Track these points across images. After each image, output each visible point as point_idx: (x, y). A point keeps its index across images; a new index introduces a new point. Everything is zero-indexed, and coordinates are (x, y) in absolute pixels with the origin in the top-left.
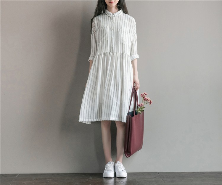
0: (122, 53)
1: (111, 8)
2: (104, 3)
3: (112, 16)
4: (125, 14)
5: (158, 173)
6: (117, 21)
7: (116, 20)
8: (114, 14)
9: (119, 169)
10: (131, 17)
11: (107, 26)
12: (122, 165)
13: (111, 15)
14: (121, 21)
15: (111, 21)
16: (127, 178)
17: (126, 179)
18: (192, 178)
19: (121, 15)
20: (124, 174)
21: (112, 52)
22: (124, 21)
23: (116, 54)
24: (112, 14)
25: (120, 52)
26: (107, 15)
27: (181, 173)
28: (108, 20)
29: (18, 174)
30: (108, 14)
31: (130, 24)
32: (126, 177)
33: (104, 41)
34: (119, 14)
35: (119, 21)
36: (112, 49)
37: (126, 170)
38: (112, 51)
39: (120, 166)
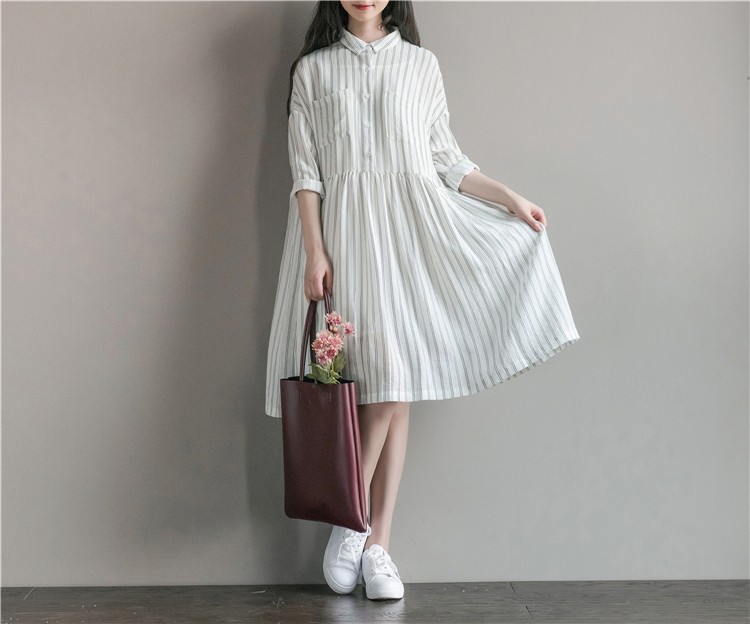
0: (402, 172)
1: (361, 24)
2: (338, 10)
3: (366, 51)
4: (407, 44)
5: (511, 583)
6: (380, 67)
7: (377, 64)
8: (372, 44)
9: (377, 571)
10: (428, 52)
11: (346, 87)
12: (388, 558)
13: (362, 47)
14: (396, 65)
15: (360, 69)
16: (403, 601)
17: (398, 608)
18: (628, 603)
19: (395, 47)
20: (394, 588)
21: (371, 172)
22: (403, 64)
23: (385, 177)
24: (364, 44)
25: (395, 171)
26: (346, 48)
27: (591, 583)
28: (349, 67)
29: (31, 588)
30: (349, 44)
31: (422, 76)
32: (399, 600)
33: (338, 138)
34: (388, 44)
35: (388, 67)
36: (367, 163)
37: (401, 573)
38: (367, 169)
39: (380, 562)
